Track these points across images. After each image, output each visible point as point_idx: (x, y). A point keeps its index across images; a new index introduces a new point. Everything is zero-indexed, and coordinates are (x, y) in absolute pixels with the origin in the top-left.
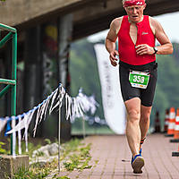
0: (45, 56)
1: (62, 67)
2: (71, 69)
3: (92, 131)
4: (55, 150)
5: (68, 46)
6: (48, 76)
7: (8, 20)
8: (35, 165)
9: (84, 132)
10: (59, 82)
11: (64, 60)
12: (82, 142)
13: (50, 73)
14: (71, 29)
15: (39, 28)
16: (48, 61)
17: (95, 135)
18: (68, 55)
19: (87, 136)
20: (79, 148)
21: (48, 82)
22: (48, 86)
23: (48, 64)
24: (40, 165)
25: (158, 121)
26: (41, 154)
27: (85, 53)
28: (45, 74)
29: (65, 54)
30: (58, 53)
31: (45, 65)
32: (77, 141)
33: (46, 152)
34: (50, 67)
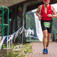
0: (18, 17)
1: (23, 20)
2: (26, 21)
3: (33, 41)
4: (21, 47)
5: (25, 14)
6: (19, 23)
7: (6, 5)
8: (15, 51)
9: (30, 41)
10: (22, 25)
11: (24, 18)
12: (30, 44)
13: (20, 22)
14: (26, 8)
15: (16, 8)
16: (19, 18)
17: (34, 42)
18: (25, 16)
19: (31, 42)
20: (29, 46)
21: (19, 25)
22: (19, 26)
23: (19, 19)
24: (16, 51)
25: (54, 37)
26: (17, 48)
27: (31, 16)
28: (18, 22)
29: (24, 16)
30: (22, 15)
31: (18, 19)
32: (28, 44)
33: (18, 47)
34: (20, 20)
